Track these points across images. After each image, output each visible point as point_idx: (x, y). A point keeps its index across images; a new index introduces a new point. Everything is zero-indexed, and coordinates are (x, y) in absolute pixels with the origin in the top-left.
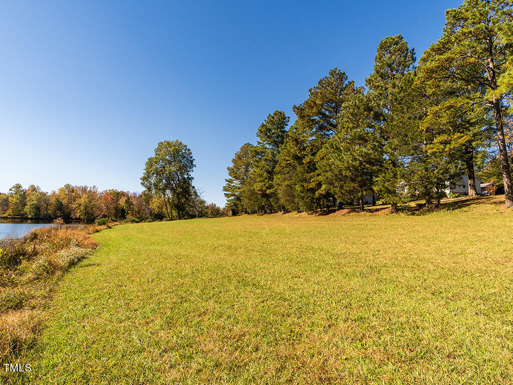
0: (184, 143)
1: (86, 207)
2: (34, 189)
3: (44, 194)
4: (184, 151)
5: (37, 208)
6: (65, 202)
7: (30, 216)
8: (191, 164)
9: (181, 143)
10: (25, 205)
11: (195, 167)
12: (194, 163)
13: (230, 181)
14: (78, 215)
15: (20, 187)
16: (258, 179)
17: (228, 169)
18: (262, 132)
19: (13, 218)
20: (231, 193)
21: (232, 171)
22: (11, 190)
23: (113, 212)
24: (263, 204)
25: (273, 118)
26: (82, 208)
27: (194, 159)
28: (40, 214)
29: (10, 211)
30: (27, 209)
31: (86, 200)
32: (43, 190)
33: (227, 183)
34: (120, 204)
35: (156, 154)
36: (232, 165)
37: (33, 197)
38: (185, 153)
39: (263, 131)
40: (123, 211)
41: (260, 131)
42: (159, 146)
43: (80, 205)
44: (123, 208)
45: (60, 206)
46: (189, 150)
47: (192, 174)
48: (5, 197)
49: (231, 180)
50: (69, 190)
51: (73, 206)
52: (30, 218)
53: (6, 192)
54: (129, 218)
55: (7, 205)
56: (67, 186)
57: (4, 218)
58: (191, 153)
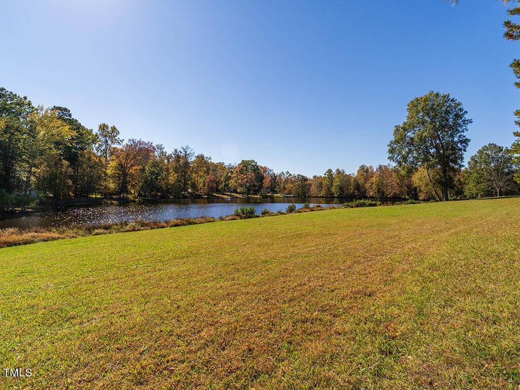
1: (377, 186)
2: (339, 172)
3: (347, 176)
5: (341, 188)
6: (361, 182)
7: (336, 196)
10: (332, 186)
11: (471, 122)
14: (371, 194)
15: (331, 171)
19: (325, 198)
22: (325, 174)
23: (405, 189)
26: (374, 186)
27: (466, 112)
28: (343, 193)
29: (323, 192)
31: (377, 179)
32: (347, 173)
40: (416, 188)
43: (373, 184)
45: (358, 187)
48: (321, 180)
50: (364, 171)
51: (368, 185)
52: (336, 197)
53: (323, 176)
54: (422, 196)
55: (321, 187)
56: (362, 167)
57: (320, 197)
58: (459, 104)
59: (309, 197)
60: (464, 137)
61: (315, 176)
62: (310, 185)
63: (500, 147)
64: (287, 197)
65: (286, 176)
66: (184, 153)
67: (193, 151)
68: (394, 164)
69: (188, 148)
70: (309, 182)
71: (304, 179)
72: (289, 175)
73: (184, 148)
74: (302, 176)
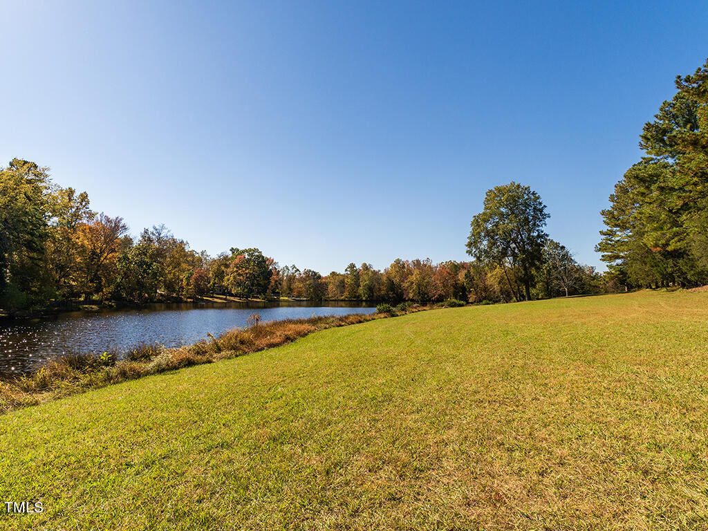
0: (524, 184)
1: (419, 286)
2: (366, 267)
3: (375, 273)
4: (526, 197)
5: (370, 289)
6: (396, 280)
7: (364, 299)
8: (540, 213)
9: (519, 186)
10: (359, 286)
11: (549, 217)
12: (546, 211)
13: (611, 234)
14: (411, 295)
15: (354, 266)
16: (649, 227)
17: (603, 213)
18: (648, 139)
19: (349, 301)
20: (610, 254)
21: (610, 217)
22: (346, 270)
23: (452, 290)
24: (669, 270)
25: (673, 106)
26: (415, 286)
27: (545, 206)
28: (373, 295)
29: (346, 294)
30: (361, 290)
31: (418, 277)
32: (375, 268)
33: (604, 237)
34: (459, 280)
35: (486, 208)
36: (609, 206)
37: (366, 278)
38: (529, 198)
39: (649, 137)
40: (463, 289)
41: (645, 137)
42: (487, 195)
43: (412, 283)
44: (463, 285)
45: (392, 286)
46: (534, 194)
47: (545, 229)
48: (341, 278)
49: (611, 231)
50: (399, 266)
51: (405, 285)
52: (364, 301)
53: (343, 272)
54: (472, 297)
55: (344, 286)
56: (398, 261)
57: (342, 300)
58: (538, 198)
59: (326, 300)
60: (542, 232)
61: (333, 273)
62: (326, 284)
63: (556, 243)
64: (298, 301)
65: (292, 271)
66: (157, 234)
67: (172, 232)
68: (472, 259)
69: (163, 227)
70: (324, 280)
71: (316, 276)
72: (296, 271)
73: (157, 227)
74: (313, 272)
